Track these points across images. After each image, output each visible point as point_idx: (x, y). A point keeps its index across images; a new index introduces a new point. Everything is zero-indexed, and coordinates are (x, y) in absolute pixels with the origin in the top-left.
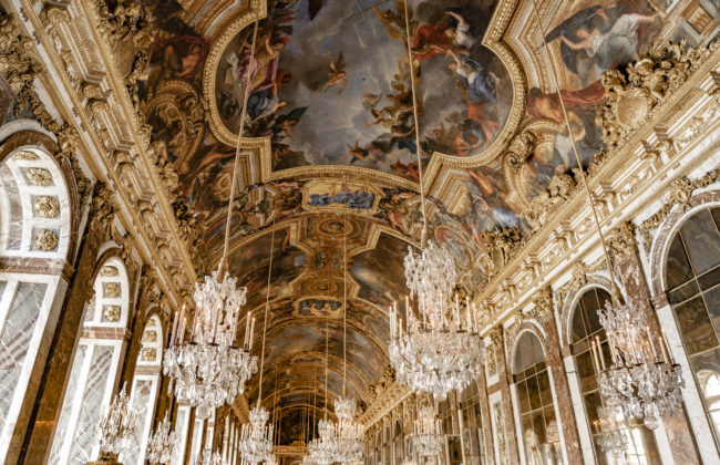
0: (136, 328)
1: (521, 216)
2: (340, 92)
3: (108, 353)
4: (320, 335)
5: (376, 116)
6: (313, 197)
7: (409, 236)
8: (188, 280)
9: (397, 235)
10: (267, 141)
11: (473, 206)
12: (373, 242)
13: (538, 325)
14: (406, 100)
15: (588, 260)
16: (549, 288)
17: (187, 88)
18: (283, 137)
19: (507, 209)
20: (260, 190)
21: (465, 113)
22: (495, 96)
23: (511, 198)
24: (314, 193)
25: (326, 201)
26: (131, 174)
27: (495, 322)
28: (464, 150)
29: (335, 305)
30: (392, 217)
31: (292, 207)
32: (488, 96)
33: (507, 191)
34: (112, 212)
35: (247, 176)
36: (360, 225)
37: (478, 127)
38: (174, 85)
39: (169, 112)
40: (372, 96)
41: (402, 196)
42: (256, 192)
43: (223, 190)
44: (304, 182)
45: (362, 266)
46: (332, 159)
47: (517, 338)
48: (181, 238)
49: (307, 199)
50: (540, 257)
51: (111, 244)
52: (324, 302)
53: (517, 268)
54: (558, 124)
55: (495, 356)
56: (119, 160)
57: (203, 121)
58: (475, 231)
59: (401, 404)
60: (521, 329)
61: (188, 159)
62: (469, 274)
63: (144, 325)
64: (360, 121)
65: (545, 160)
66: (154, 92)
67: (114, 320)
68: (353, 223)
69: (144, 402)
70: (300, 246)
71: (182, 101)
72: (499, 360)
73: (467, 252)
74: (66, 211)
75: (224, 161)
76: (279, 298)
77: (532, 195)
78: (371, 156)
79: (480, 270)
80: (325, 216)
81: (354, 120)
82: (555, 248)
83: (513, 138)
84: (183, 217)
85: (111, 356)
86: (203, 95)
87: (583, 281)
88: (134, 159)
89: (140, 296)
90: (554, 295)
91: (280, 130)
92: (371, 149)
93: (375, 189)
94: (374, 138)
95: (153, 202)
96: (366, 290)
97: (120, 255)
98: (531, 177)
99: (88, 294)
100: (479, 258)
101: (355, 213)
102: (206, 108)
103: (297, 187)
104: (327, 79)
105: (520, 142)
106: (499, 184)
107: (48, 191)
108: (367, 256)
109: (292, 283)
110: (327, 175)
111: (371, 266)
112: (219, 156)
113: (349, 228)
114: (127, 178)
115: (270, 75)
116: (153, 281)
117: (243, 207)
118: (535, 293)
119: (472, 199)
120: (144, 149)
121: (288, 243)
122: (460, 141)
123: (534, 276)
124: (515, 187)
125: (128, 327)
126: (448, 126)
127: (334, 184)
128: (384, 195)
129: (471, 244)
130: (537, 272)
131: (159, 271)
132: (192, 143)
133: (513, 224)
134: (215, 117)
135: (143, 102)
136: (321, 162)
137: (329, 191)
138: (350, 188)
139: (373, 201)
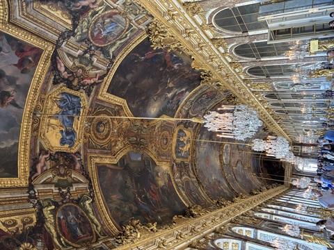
4: (206, 146)
7: (108, 70)
12: (119, 101)
20: (39, 188)
42: (41, 191)
45: (145, 111)
46: (12, 124)
62: (132, 17)
68: (98, 114)
70: (120, 156)
76: (170, 173)
80: (88, 135)
96: (167, 111)
101: (86, 110)
103: (48, 156)
108: (133, 106)
109: (157, 163)
111: (144, 104)
113: (103, 117)
117: (56, 204)
127: (49, 125)
128: (62, 84)
137: (58, 130)
138: (54, 112)
139: (70, 95)
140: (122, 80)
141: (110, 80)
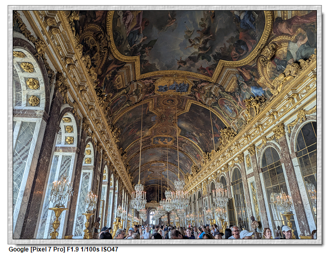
0: (81, 147)
1: (266, 89)
2: (173, 31)
3: (69, 158)
4: (163, 153)
5: (191, 42)
6: (159, 87)
7: (205, 104)
8: (104, 126)
9: (199, 104)
10: (138, 58)
11: (239, 87)
12: (188, 109)
13: (276, 144)
14: (207, 32)
15: (307, 108)
16: (283, 124)
17: (99, 29)
18: (145, 56)
19: (258, 87)
20: (135, 84)
21: (238, 37)
22: (255, 25)
23: (261, 81)
24: (160, 85)
25: (166, 89)
26: (74, 70)
27: (250, 144)
28: (236, 57)
29: (169, 139)
30: (197, 95)
31: (150, 92)
32: (251, 25)
33: (258, 77)
34: (66, 89)
35: (129, 77)
36: (182, 100)
37: (244, 44)
38: (92, 26)
39: (90, 41)
40: (189, 31)
41: (202, 84)
42: (133, 85)
43: (118, 84)
44: (155, 80)
45: (182, 121)
46: (169, 67)
47: (263, 151)
48: (100, 105)
49: (157, 88)
50: (277, 109)
51: (67, 106)
52: (165, 138)
53: (264, 116)
54: (291, 36)
55: (251, 159)
56: (68, 63)
57: (107, 47)
58: (239, 100)
59: (201, 184)
60: (266, 146)
61: (101, 67)
62: (236, 121)
63: (85, 146)
64: (183, 45)
65: (282, 58)
66: (83, 29)
67: (71, 143)
68: (178, 100)
69: (87, 183)
70: (153, 112)
71: (97, 36)
72: (253, 162)
73: (235, 110)
74: (42, 86)
75: (118, 69)
76: (144, 136)
77: (272, 78)
78: (188, 65)
79: (242, 119)
80: (165, 96)
81: (180, 45)
82: (286, 104)
83: (264, 47)
84: (101, 96)
85: (70, 160)
86: (107, 33)
87: (304, 119)
88: (75, 62)
89: (82, 132)
90: (285, 127)
91: (144, 52)
92: (187, 61)
93: (189, 82)
94: (189, 54)
95: (86, 86)
96: (184, 132)
97: (72, 112)
98: (273, 68)
99: (57, 129)
100: (242, 113)
101: (180, 95)
102: (108, 40)
103: (152, 83)
104: (167, 23)
105: (268, 49)
106: (254, 74)
107: (33, 75)
108: (185, 115)
109: (150, 129)
110: (166, 76)
111: (187, 121)
112: (116, 66)
113: (177, 102)
114: (73, 73)
115: (138, 22)
116: (88, 126)
117: (127, 93)
118: (274, 127)
119: (239, 83)
120: (80, 57)
121: (148, 111)
122: (234, 52)
123: (274, 119)
124: (263, 74)
125: (78, 146)
126: (228, 45)
127: (170, 80)
128: (194, 84)
129: (237, 106)
130: (275, 117)
131: (90, 121)
132: (103, 59)
133: (261, 94)
134: (113, 45)
135: (78, 35)
136: (163, 69)
137: (167, 84)
138: (177, 81)
139: (188, 88)
140: (200, 110)
141: (199, 105)
